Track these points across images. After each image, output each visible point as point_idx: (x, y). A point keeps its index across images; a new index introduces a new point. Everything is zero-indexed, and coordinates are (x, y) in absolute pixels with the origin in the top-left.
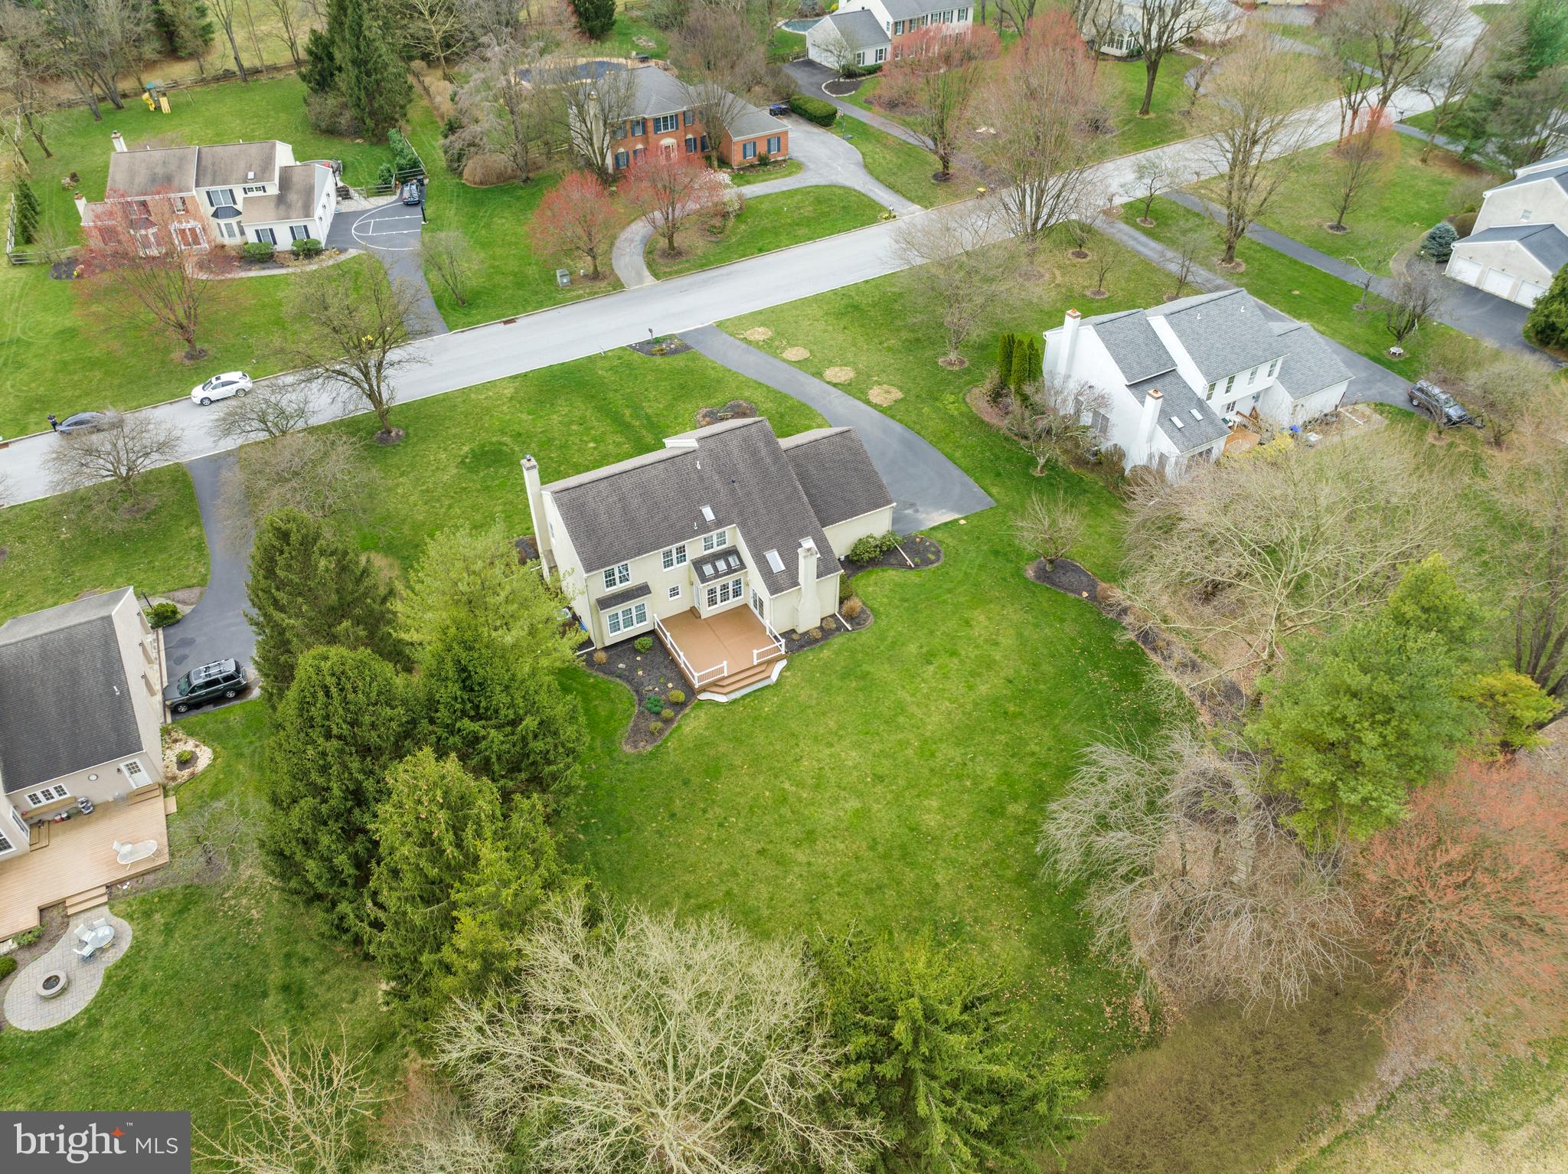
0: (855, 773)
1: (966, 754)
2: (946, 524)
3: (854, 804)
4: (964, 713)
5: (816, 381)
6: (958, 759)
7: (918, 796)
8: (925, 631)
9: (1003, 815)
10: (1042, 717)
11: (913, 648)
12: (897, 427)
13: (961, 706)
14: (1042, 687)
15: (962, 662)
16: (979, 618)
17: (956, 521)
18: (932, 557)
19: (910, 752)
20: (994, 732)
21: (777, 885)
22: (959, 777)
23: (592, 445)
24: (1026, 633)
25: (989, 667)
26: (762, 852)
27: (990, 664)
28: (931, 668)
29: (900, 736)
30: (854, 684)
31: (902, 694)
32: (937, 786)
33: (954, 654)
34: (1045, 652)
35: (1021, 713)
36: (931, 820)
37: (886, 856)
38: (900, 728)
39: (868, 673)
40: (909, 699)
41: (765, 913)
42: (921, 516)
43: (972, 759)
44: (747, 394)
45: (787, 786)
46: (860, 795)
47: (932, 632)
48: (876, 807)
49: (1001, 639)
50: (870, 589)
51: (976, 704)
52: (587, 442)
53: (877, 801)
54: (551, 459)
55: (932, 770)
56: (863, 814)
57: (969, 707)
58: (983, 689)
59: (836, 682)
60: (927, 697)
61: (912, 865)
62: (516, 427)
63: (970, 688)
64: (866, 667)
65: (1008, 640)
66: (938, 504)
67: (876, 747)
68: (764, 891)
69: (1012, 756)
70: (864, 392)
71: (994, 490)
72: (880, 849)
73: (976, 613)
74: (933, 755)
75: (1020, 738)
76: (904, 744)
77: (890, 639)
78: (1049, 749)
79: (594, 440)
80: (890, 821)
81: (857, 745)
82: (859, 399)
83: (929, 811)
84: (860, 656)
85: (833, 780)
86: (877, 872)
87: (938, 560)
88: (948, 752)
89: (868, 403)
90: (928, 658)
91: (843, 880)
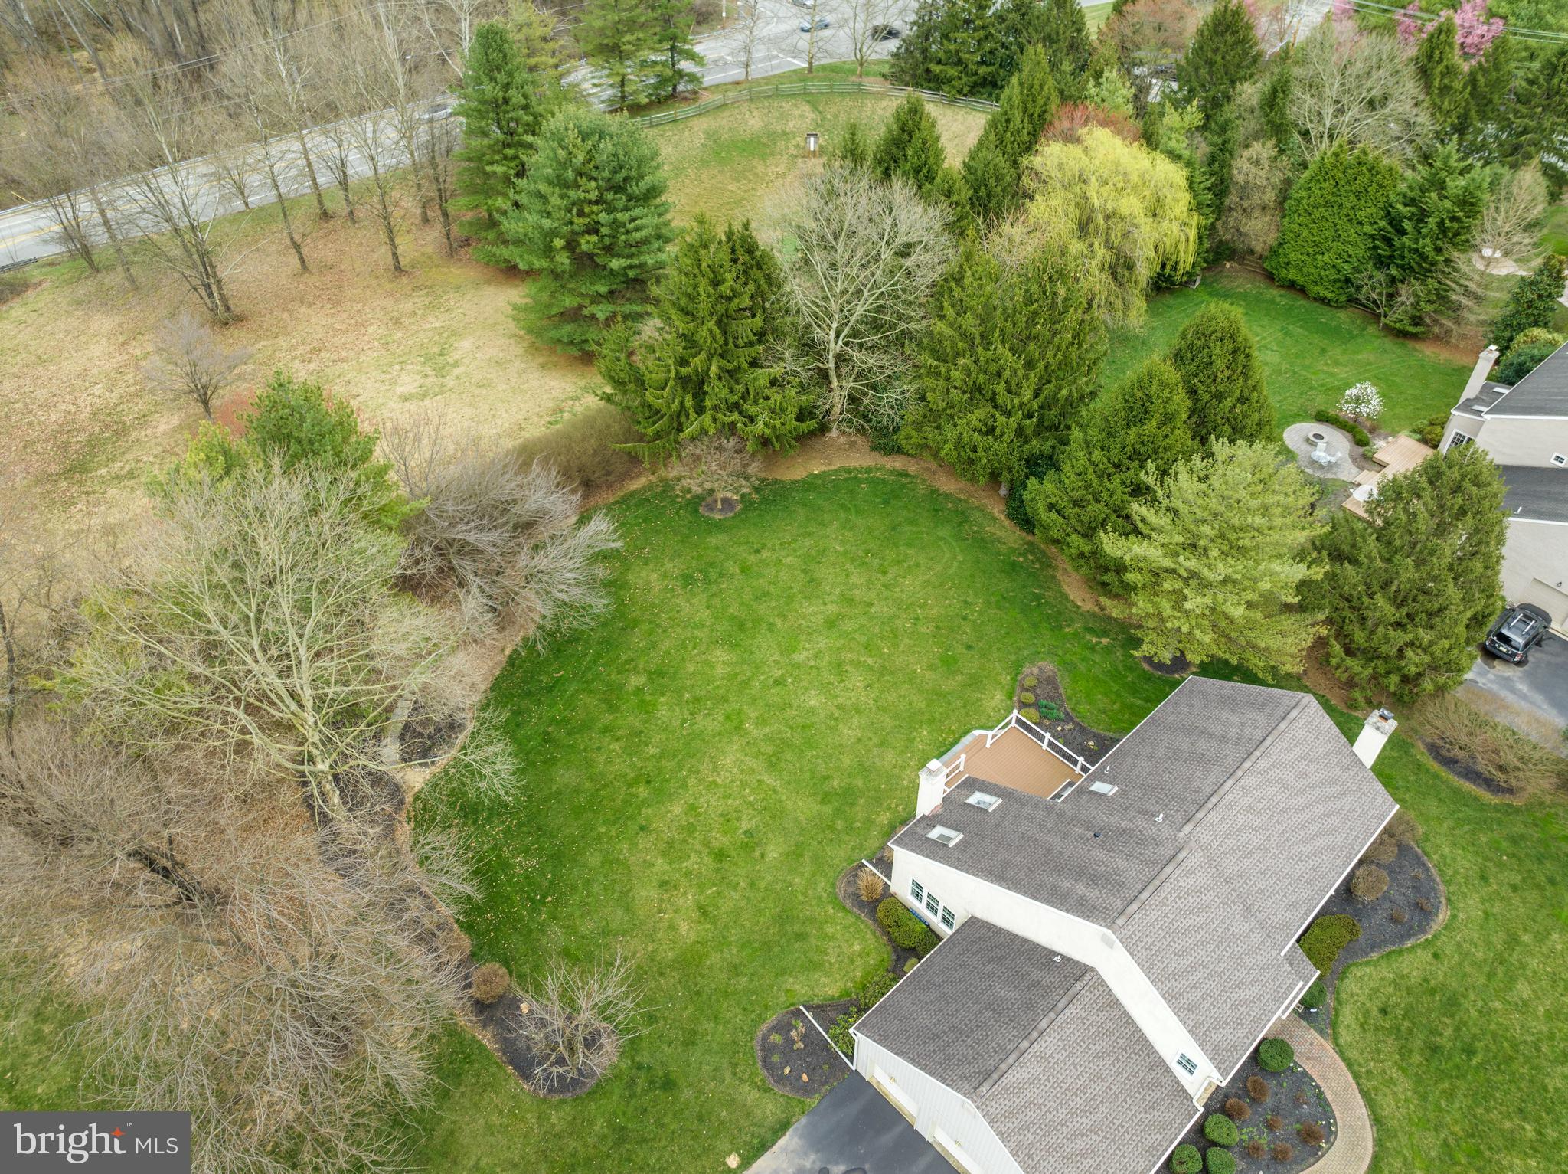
0: (805, 684)
1: (691, 725)
3: (800, 657)
4: (699, 772)
6: (698, 718)
7: (736, 675)
8: (762, 885)
9: (651, 673)
10: (605, 786)
11: (773, 853)
13: (702, 781)
14: (603, 830)
15: (706, 844)
16: (687, 931)
18: (776, 1038)
19: (753, 714)
20: (662, 756)
21: (845, 584)
22: (697, 700)
24: (620, 913)
25: (670, 844)
26: (870, 605)
27: (671, 850)
28: (745, 826)
29: (767, 730)
30: (835, 783)
31: (769, 780)
32: (718, 687)
33: (720, 855)
34: (596, 888)
35: (630, 786)
36: (721, 657)
37: (756, 621)
38: (769, 739)
39: (823, 802)
40: (765, 778)
41: (848, 566)
43: (684, 721)
45: (870, 661)
46: (796, 666)
47: (752, 885)
48: (776, 657)
49: (654, 893)
51: (685, 786)
53: (776, 662)
55: (727, 701)
56: (788, 650)
57: (692, 781)
58: (677, 809)
59: (859, 782)
60: (744, 785)
61: (732, 618)
63: (692, 808)
64: (828, 810)
65: (646, 893)
67: (790, 713)
68: (855, 579)
69: (641, 732)
72: (764, 626)
73: (693, 936)
74: (728, 718)
75: (630, 755)
76: (761, 722)
77: (807, 860)
78: (599, 748)
80: (759, 648)
81: (812, 711)
83: (724, 663)
84: (840, 825)
85: (825, 673)
86: (762, 608)
87: (765, 1038)
88: (710, 723)
90: (751, 843)
91: (791, 598)
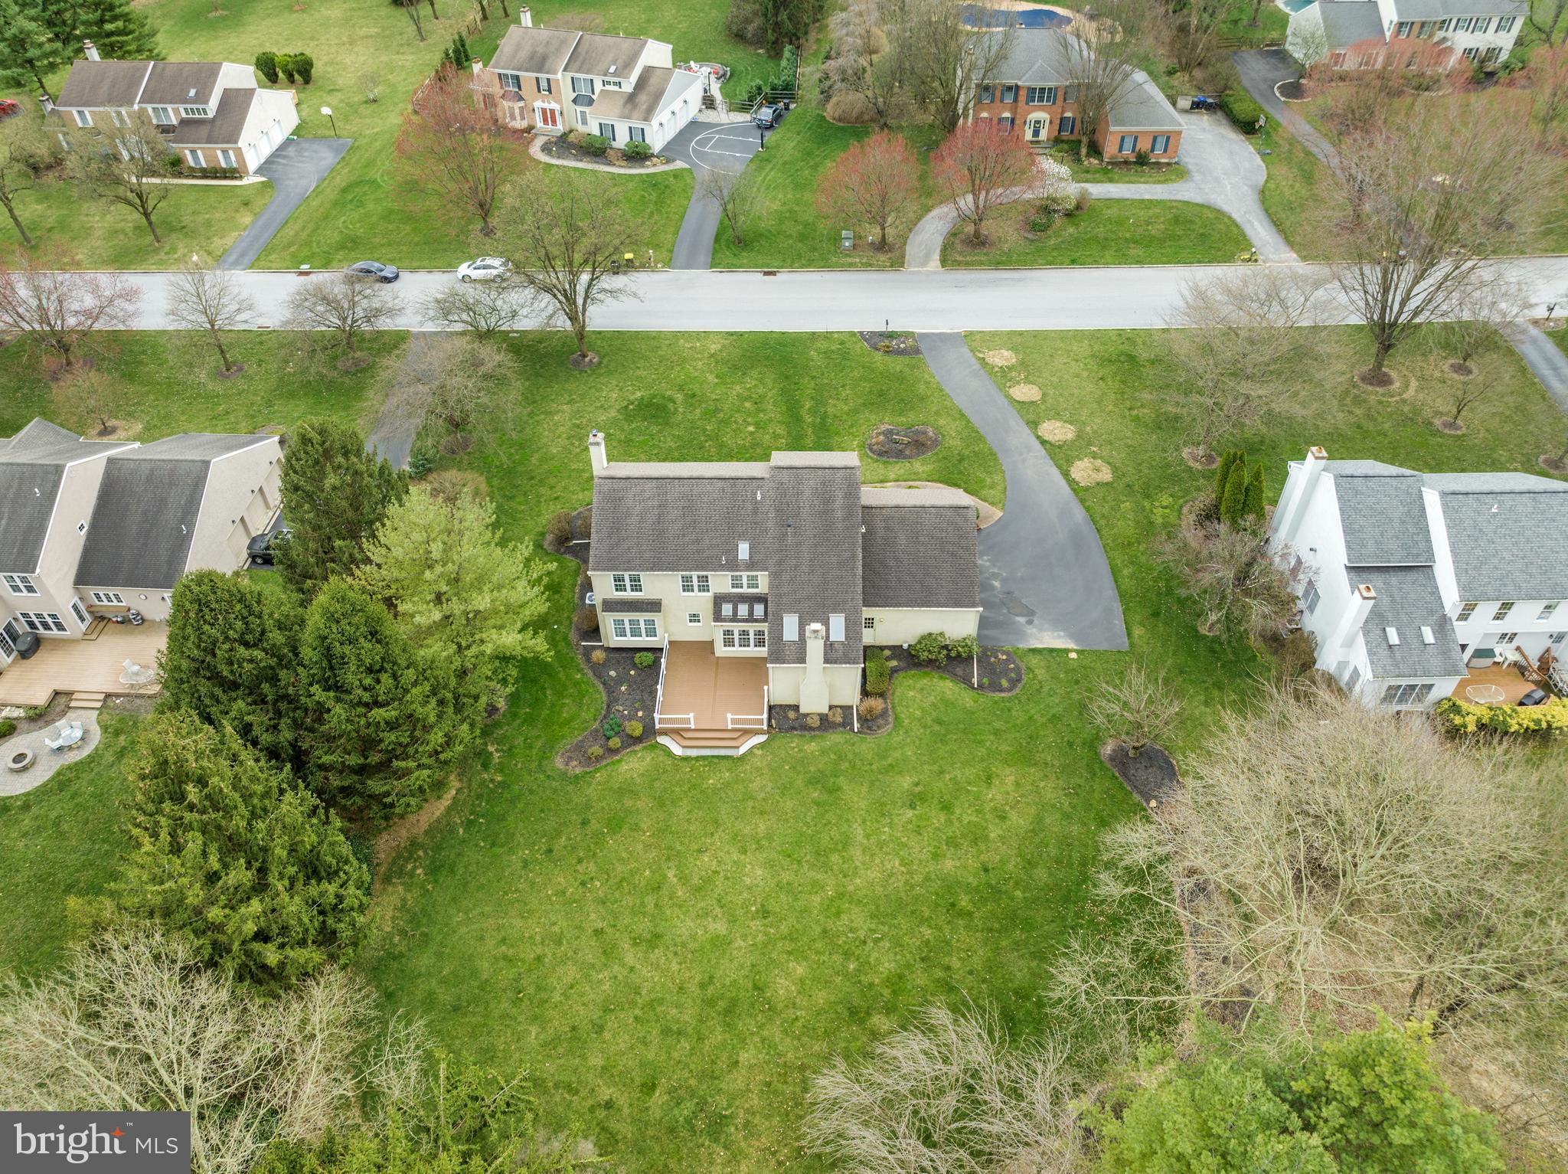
0: (745, 895)
1: (874, 931)
2: (1051, 650)
3: (720, 927)
4: (906, 882)
5: (1027, 430)
6: (862, 934)
7: (790, 953)
8: (935, 768)
9: (862, 1022)
10: (991, 930)
11: (906, 782)
12: (1079, 514)
13: (911, 873)
14: (1018, 893)
15: (949, 822)
16: (1009, 776)
17: (1067, 651)
18: (1005, 683)
19: (817, 899)
20: (923, 921)
21: (587, 976)
22: (847, 955)
23: (751, 429)
24: (1048, 821)
25: (975, 842)
26: (598, 932)
27: (977, 837)
28: (910, 813)
29: (820, 876)
30: (815, 795)
31: (859, 833)
32: (817, 953)
33: (947, 807)
34: (1054, 852)
35: (970, 914)
36: (782, 987)
37: (710, 1003)
38: (826, 867)
39: (839, 789)
40: (860, 838)
41: (557, 997)
42: (1031, 630)
43: (877, 941)
44: (941, 422)
45: (671, 874)
46: (732, 920)
47: (942, 772)
48: (740, 943)
49: (1013, 815)
50: (912, 693)
51: (927, 879)
52: (749, 424)
53: (744, 937)
54: (705, 430)
55: (825, 931)
56: (720, 944)
57: (918, 878)
58: (949, 865)
59: (799, 782)
60: (881, 845)
61: (728, 1026)
62: (696, 387)
63: (936, 856)
64: (842, 781)
65: (1019, 821)
66: (1060, 623)
67: (786, 877)
68: (571, 972)
69: (923, 960)
70: (1070, 461)
71: (1137, 631)
72: (711, 990)
73: (1007, 771)
74: (838, 914)
75: (948, 943)
76: (817, 886)
77: (890, 761)
78: (971, 973)
79: (757, 425)
80: (742, 966)
81: (769, 864)
82: (1059, 467)
83: (788, 975)
84: (844, 765)
85: (718, 891)
86: (688, 1016)
87: (1010, 690)
88: (858, 920)
89: (1066, 475)
90: (914, 800)
91: (651, 1005)
